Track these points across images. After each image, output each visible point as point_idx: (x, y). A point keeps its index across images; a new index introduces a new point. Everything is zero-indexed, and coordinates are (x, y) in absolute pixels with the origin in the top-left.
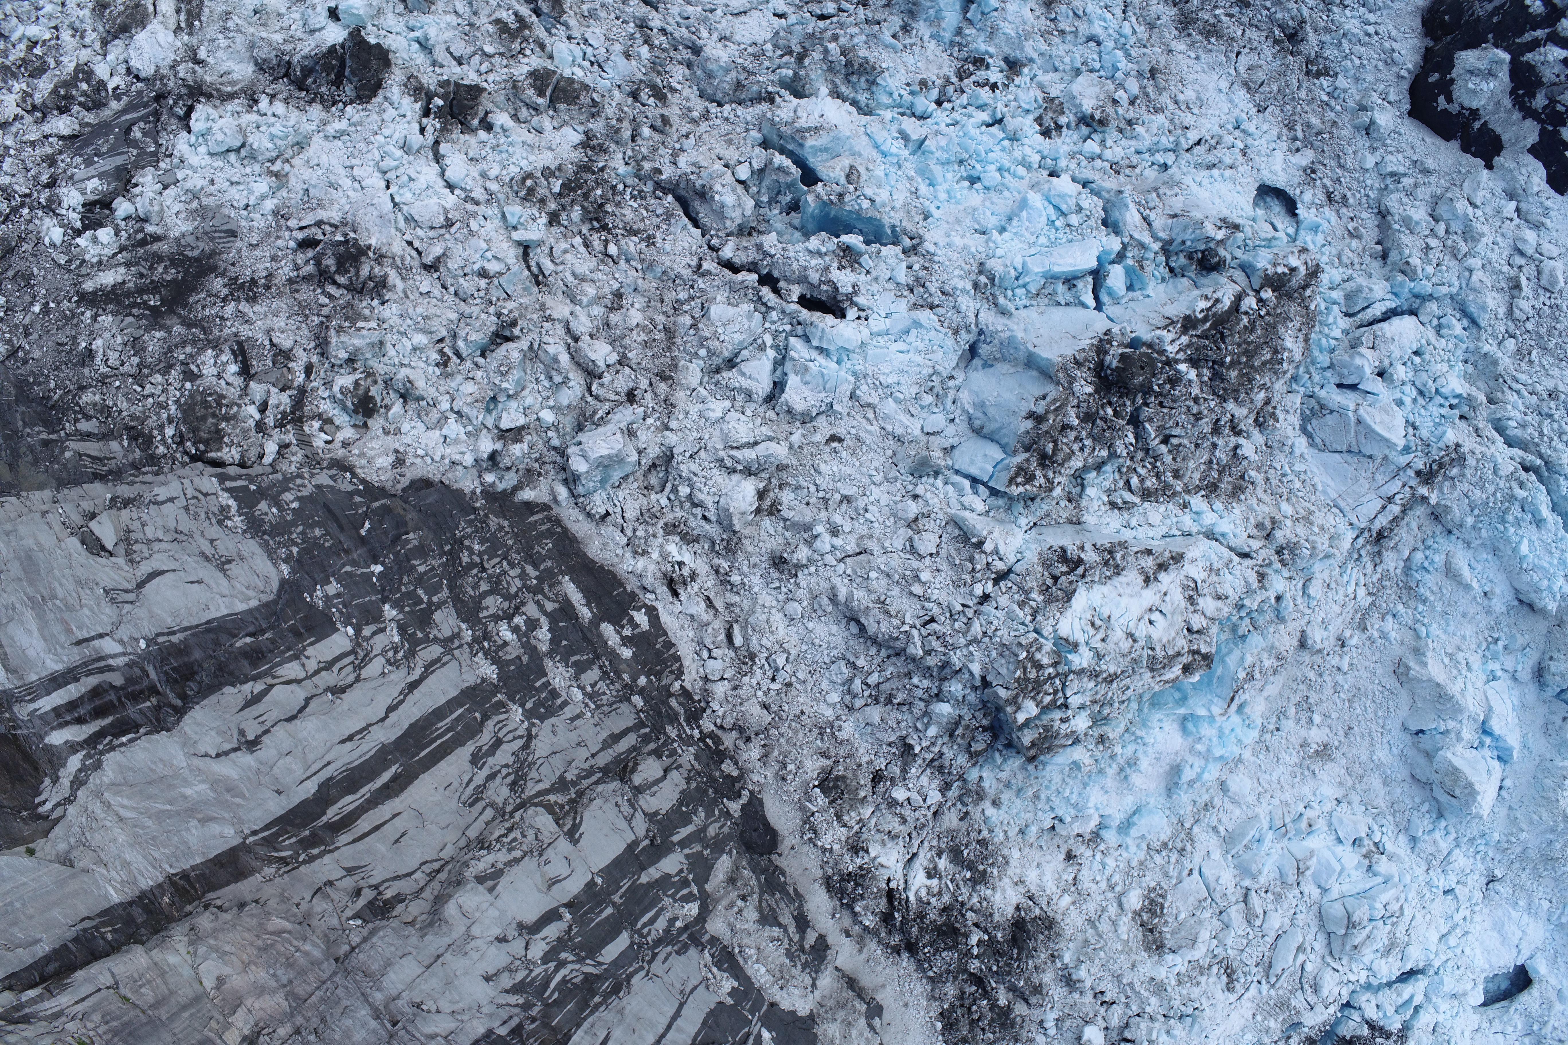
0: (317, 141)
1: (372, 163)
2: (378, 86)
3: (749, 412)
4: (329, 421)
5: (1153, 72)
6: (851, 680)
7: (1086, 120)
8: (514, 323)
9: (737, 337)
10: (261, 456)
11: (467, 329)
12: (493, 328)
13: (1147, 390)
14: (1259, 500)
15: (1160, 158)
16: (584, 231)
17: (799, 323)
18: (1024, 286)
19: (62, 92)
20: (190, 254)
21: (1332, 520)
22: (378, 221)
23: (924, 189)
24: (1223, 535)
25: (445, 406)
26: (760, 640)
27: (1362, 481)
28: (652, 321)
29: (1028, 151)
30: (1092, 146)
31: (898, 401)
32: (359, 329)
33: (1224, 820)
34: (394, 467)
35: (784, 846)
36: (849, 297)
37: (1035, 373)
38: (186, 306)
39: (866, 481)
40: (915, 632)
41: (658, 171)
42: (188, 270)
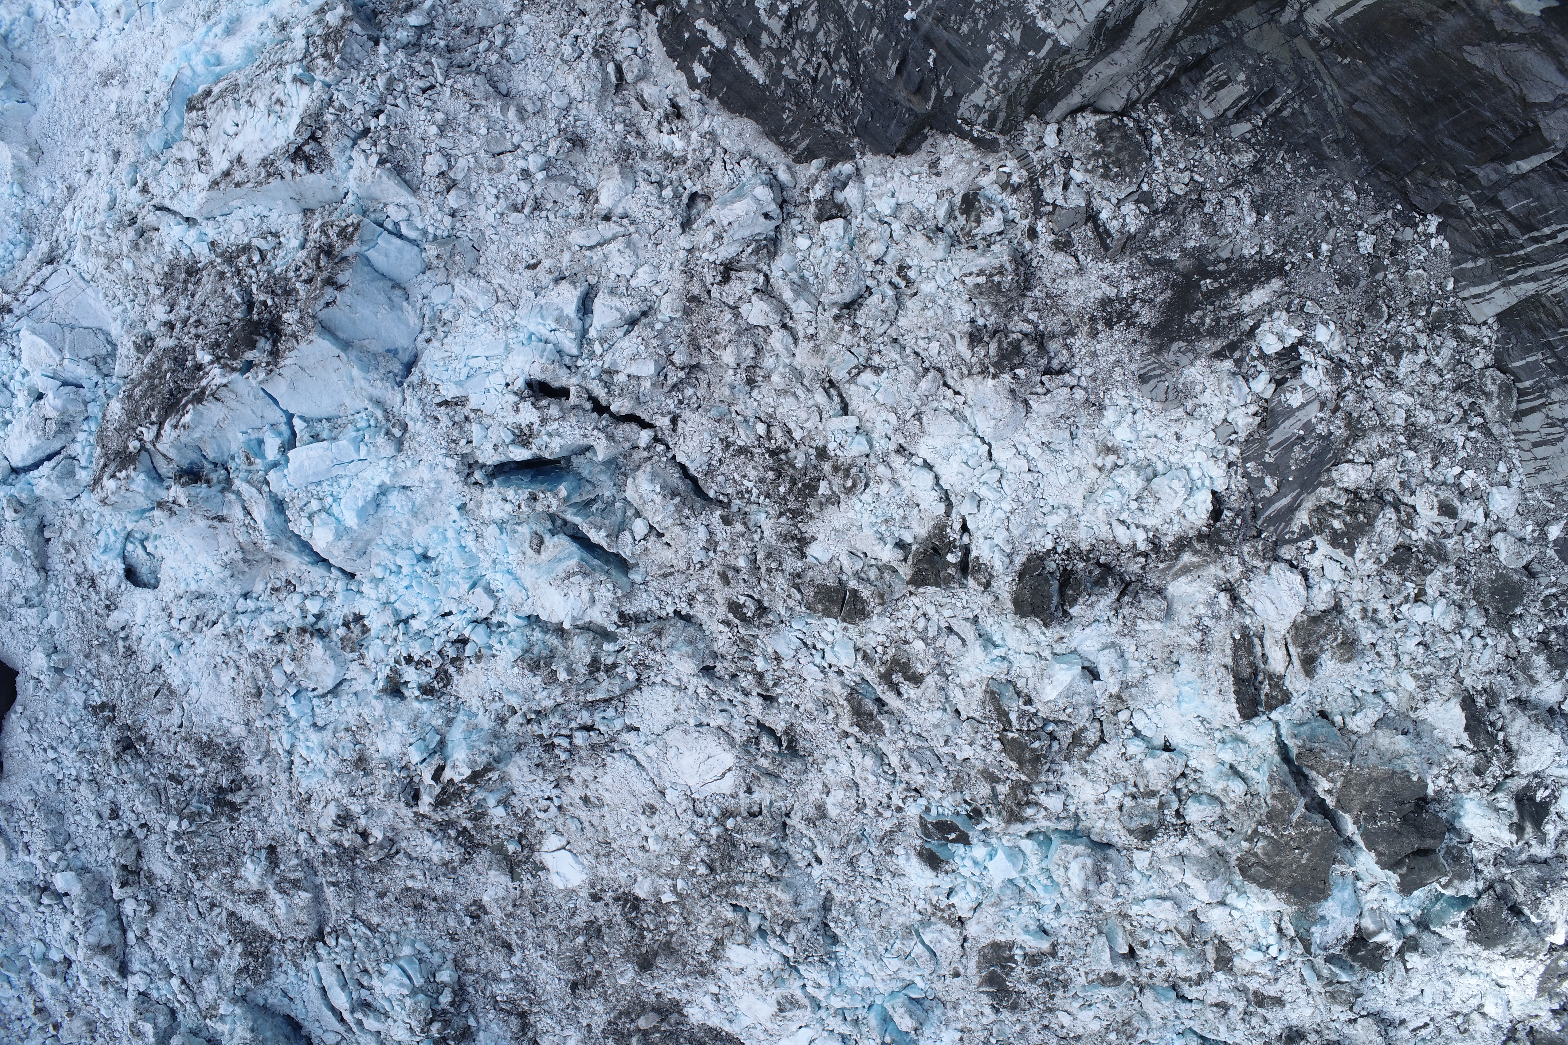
0: (1077, 504)
1: (1010, 476)
2: (1021, 575)
3: (612, 276)
4: (1004, 187)
5: (259, 694)
6: (505, 44)
7: (323, 634)
8: (836, 318)
9: (625, 343)
10: (1059, 132)
12: (859, 313)
14: (152, 267)
15: (251, 604)
16: (792, 446)
17: (569, 368)
18: (358, 430)
19: (1362, 520)
20: (1181, 344)
22: (987, 404)
23: (469, 540)
24: (179, 224)
25: (896, 226)
26: (589, 68)
27: (62, 304)
28: (714, 358)
29: (373, 596)
30: (313, 607)
31: (476, 309)
34: (938, 159)
36: (522, 400)
38: (1173, 285)
39: (501, 229)
40: (440, 79)
41: (727, 521)
42: (1180, 328)
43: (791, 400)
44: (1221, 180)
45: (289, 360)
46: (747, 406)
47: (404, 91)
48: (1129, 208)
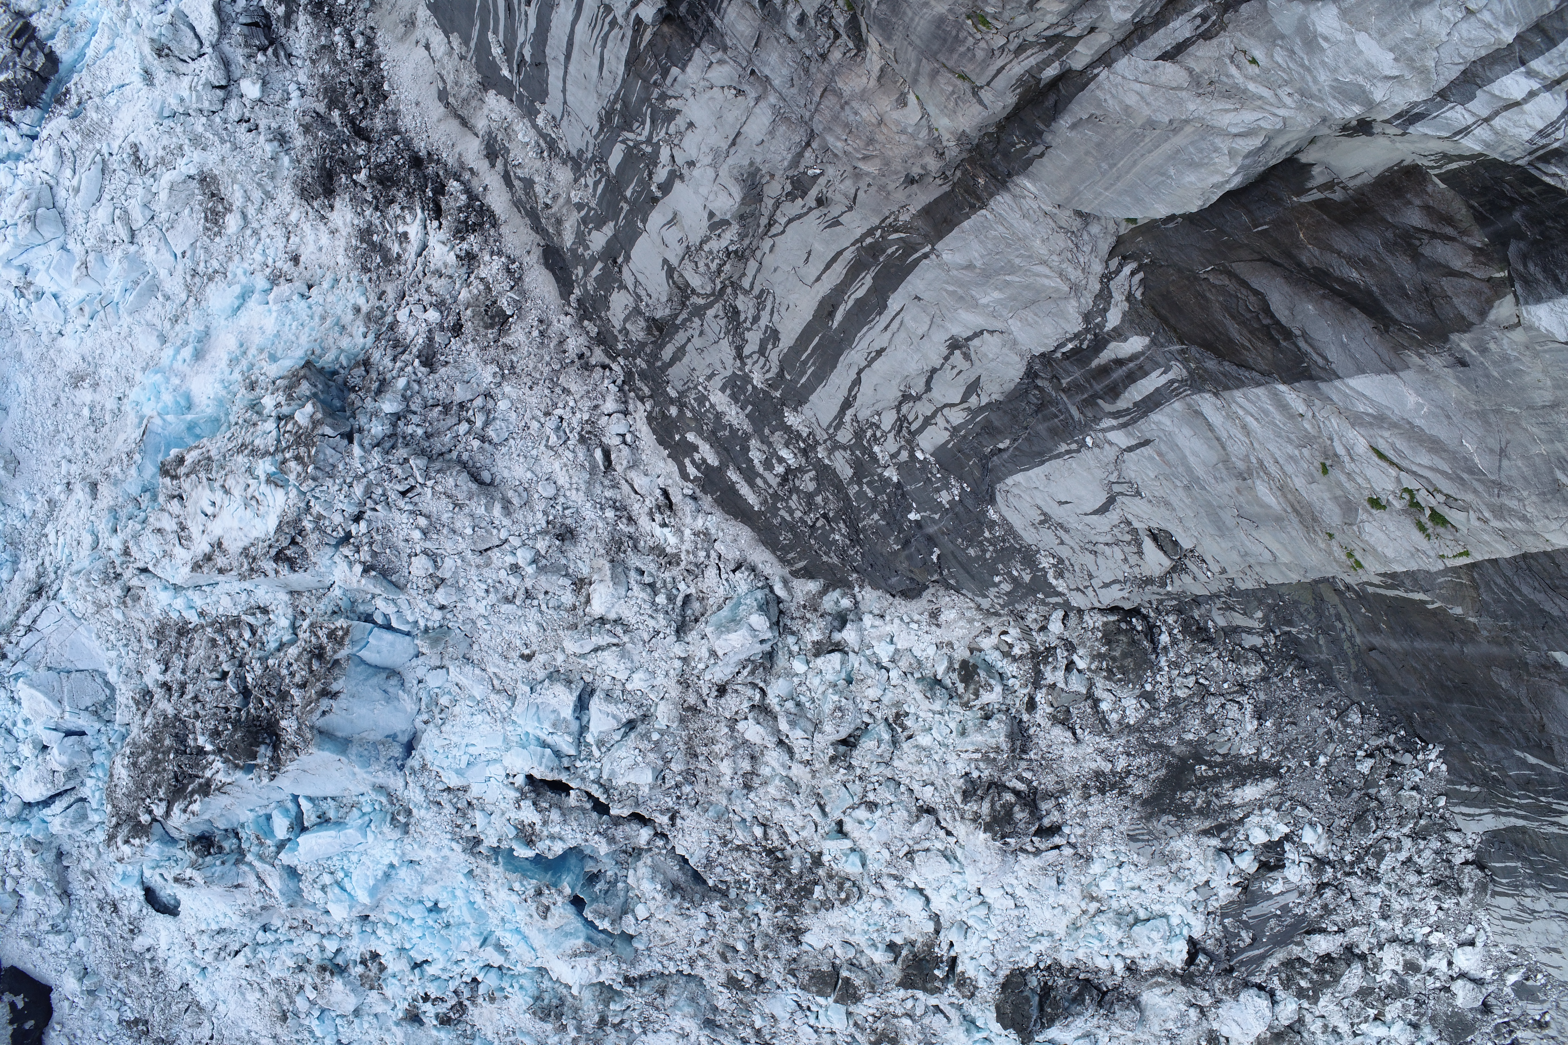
0: (1060, 931)
1: (997, 912)
2: (1004, 986)
3: (608, 679)
4: (1006, 655)
5: (285, 1018)
6: (487, 424)
7: (339, 970)
8: (833, 759)
9: (622, 753)
10: (1065, 618)
11: (879, 752)
12: (855, 753)
13: (237, 723)
14: (143, 621)
15: (270, 937)
16: (788, 848)
17: (568, 769)
18: (364, 814)
19: (1328, 977)
20: (1171, 818)
21: (80, 607)
22: (978, 857)
23: (478, 898)
24: (166, 588)
25: (894, 674)
27: (56, 645)
28: (711, 764)
29: (388, 939)
30: (331, 946)
31: (471, 697)
32: (977, 751)
33: (159, 308)
34: (939, 610)
35: (537, 253)
36: (523, 796)
37: (339, 734)
38: (1168, 766)
39: (493, 619)
40: (420, 480)
41: (725, 909)
42: (1171, 802)
43: (788, 809)
44: (1226, 686)
45: (291, 767)
46: (744, 807)
47: (384, 495)
48: (1130, 703)
